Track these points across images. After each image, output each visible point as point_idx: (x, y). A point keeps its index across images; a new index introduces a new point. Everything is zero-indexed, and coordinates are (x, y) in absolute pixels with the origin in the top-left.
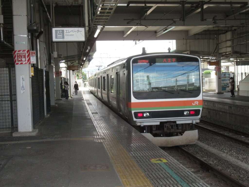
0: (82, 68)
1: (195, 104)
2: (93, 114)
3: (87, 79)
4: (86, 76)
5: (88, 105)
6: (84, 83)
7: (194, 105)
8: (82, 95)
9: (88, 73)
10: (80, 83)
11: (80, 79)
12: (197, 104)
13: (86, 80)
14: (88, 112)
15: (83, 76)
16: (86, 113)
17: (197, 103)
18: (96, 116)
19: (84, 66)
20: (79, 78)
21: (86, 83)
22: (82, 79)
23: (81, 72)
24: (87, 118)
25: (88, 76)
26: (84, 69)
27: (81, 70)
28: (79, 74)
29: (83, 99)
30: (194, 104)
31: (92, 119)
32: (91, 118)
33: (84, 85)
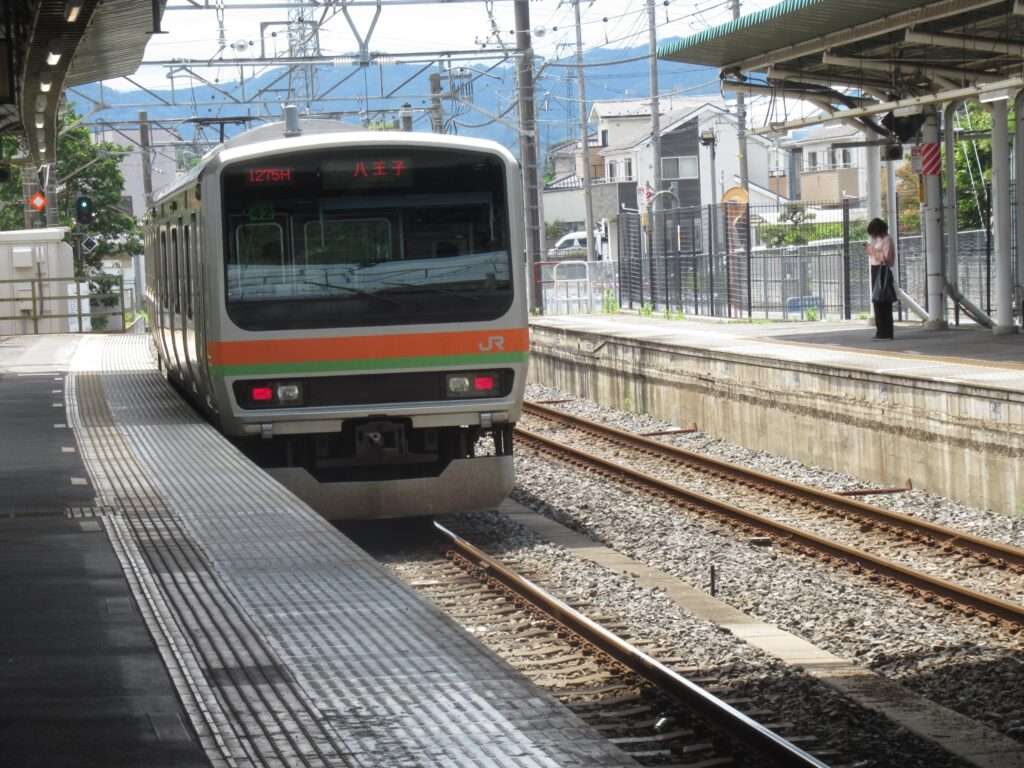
0: (57, 76)
1: (491, 347)
2: (230, 690)
3: (128, 225)
4: (119, 184)
5: (154, 569)
6: (91, 271)
7: (487, 349)
8: (69, 435)
9: (145, 144)
10: (40, 280)
11: (41, 219)
12: (499, 345)
13: (122, 239)
14: (154, 663)
15: (73, 185)
16: (133, 669)
17: (498, 340)
18: (266, 718)
19: (83, 44)
20: (20, 208)
21: (119, 280)
22: (55, 222)
23: (49, 130)
24: (147, 737)
25: (148, 187)
26: (83, 89)
27: (54, 97)
28: (20, 155)
29: (87, 495)
30: (486, 345)
31: (211, 754)
32: (205, 743)
33: (93, 303)
